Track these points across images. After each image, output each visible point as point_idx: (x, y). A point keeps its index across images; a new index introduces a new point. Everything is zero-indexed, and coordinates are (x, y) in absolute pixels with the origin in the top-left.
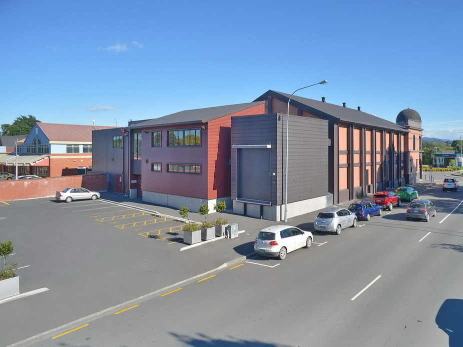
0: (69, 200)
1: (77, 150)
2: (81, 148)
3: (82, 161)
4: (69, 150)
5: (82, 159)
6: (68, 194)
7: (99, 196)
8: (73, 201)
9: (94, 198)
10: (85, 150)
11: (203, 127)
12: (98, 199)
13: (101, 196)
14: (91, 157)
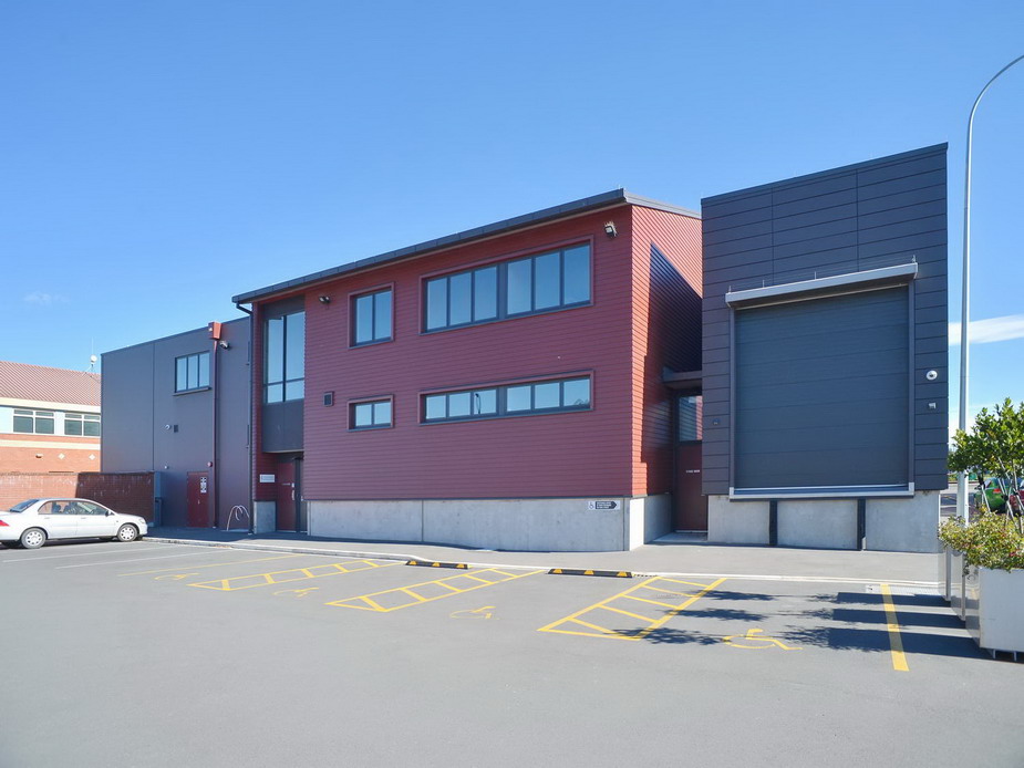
0: (35, 539)
1: (46, 427)
2: (59, 422)
3: (62, 456)
4: (22, 425)
5: (63, 451)
6: (31, 517)
7: (143, 529)
8: (49, 543)
9: (128, 534)
10: (72, 428)
11: (611, 227)
12: (138, 538)
13: (149, 529)
14: (98, 447)
